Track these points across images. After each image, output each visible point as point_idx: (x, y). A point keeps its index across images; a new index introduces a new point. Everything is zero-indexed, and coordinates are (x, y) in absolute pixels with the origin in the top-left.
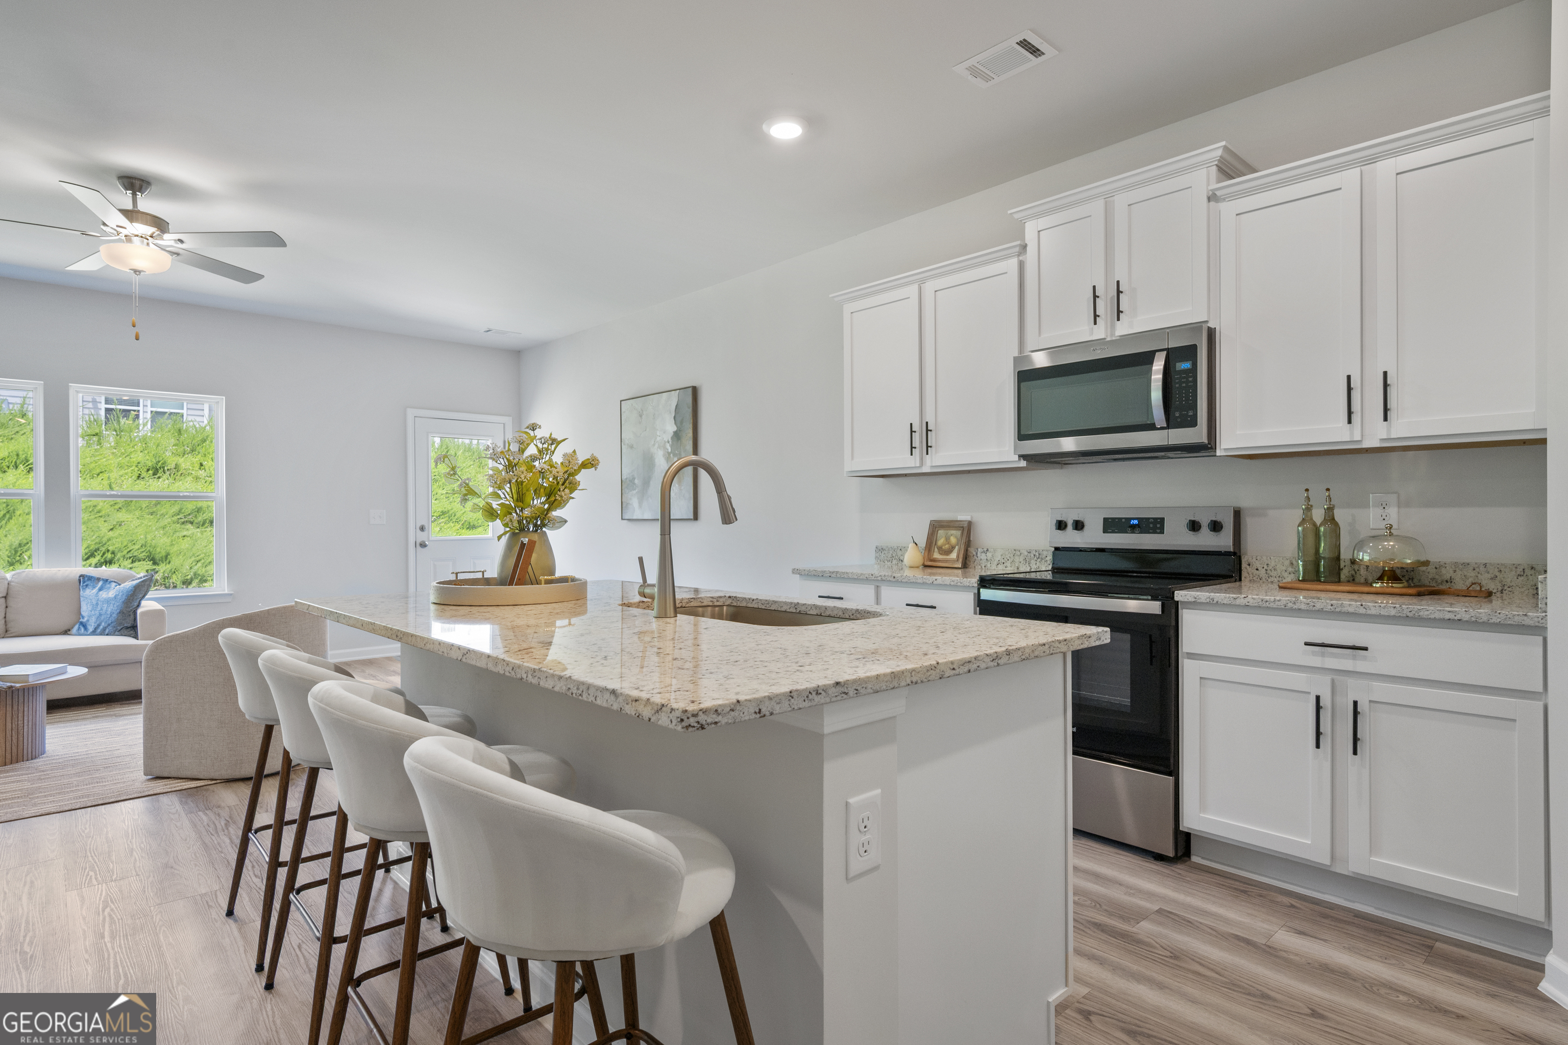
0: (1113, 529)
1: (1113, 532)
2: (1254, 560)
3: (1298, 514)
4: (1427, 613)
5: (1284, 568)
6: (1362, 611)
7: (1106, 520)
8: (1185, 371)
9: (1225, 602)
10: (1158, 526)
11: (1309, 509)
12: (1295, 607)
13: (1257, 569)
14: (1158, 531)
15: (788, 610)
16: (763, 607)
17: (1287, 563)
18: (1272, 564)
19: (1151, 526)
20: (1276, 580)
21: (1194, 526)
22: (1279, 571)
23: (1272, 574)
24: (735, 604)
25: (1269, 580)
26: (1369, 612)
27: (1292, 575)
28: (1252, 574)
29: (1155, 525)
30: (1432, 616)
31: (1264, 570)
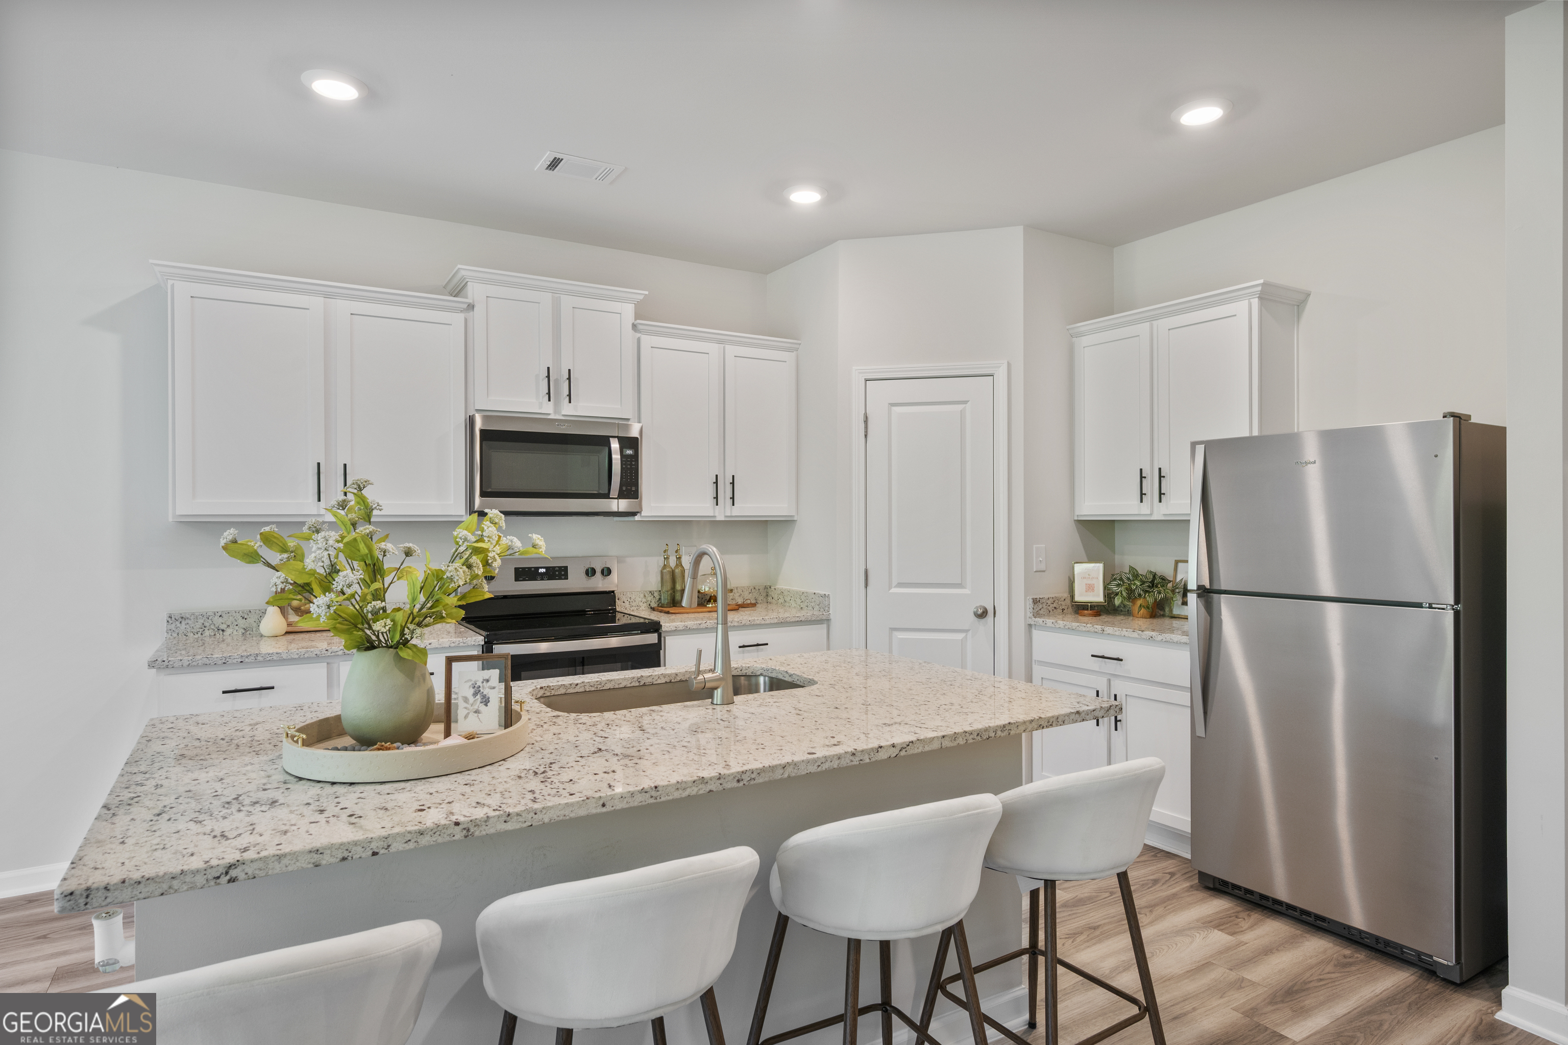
0: (525, 577)
1: (524, 580)
2: (622, 595)
3: (661, 561)
4: (789, 619)
5: (640, 599)
6: (763, 622)
7: (517, 570)
8: (630, 456)
9: (694, 628)
10: (563, 573)
11: (667, 559)
12: (732, 625)
13: (624, 602)
14: (563, 577)
15: (629, 685)
16: (593, 689)
17: (642, 596)
18: (633, 597)
19: (557, 573)
20: (635, 608)
21: (591, 572)
22: (637, 602)
23: (633, 604)
24: (548, 694)
25: (631, 609)
26: (766, 622)
27: (645, 604)
28: (621, 606)
29: (558, 572)
30: (791, 621)
31: (628, 602)
